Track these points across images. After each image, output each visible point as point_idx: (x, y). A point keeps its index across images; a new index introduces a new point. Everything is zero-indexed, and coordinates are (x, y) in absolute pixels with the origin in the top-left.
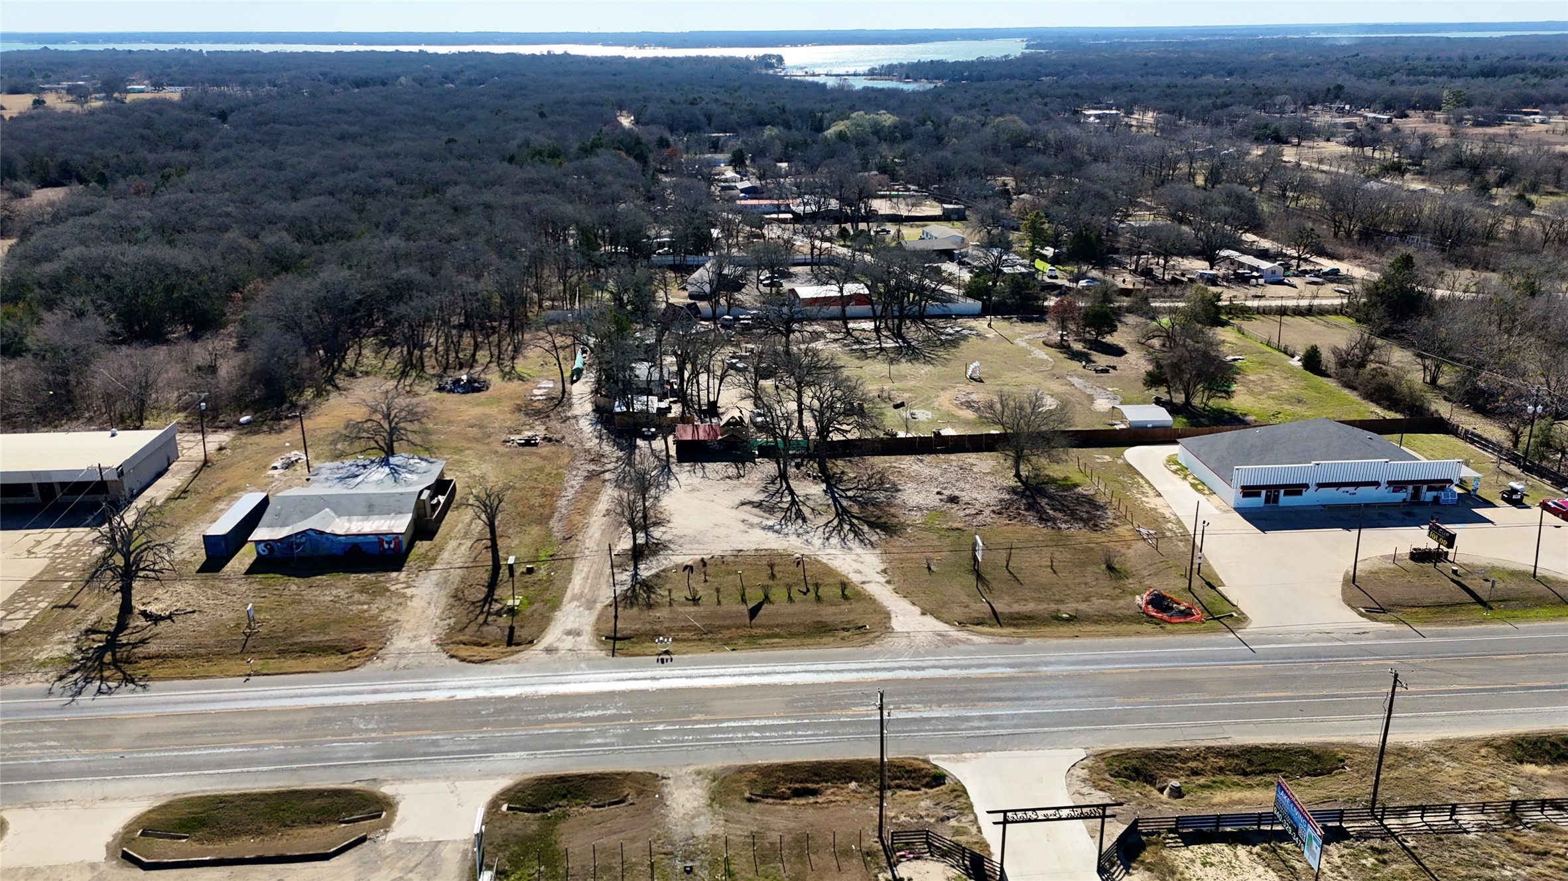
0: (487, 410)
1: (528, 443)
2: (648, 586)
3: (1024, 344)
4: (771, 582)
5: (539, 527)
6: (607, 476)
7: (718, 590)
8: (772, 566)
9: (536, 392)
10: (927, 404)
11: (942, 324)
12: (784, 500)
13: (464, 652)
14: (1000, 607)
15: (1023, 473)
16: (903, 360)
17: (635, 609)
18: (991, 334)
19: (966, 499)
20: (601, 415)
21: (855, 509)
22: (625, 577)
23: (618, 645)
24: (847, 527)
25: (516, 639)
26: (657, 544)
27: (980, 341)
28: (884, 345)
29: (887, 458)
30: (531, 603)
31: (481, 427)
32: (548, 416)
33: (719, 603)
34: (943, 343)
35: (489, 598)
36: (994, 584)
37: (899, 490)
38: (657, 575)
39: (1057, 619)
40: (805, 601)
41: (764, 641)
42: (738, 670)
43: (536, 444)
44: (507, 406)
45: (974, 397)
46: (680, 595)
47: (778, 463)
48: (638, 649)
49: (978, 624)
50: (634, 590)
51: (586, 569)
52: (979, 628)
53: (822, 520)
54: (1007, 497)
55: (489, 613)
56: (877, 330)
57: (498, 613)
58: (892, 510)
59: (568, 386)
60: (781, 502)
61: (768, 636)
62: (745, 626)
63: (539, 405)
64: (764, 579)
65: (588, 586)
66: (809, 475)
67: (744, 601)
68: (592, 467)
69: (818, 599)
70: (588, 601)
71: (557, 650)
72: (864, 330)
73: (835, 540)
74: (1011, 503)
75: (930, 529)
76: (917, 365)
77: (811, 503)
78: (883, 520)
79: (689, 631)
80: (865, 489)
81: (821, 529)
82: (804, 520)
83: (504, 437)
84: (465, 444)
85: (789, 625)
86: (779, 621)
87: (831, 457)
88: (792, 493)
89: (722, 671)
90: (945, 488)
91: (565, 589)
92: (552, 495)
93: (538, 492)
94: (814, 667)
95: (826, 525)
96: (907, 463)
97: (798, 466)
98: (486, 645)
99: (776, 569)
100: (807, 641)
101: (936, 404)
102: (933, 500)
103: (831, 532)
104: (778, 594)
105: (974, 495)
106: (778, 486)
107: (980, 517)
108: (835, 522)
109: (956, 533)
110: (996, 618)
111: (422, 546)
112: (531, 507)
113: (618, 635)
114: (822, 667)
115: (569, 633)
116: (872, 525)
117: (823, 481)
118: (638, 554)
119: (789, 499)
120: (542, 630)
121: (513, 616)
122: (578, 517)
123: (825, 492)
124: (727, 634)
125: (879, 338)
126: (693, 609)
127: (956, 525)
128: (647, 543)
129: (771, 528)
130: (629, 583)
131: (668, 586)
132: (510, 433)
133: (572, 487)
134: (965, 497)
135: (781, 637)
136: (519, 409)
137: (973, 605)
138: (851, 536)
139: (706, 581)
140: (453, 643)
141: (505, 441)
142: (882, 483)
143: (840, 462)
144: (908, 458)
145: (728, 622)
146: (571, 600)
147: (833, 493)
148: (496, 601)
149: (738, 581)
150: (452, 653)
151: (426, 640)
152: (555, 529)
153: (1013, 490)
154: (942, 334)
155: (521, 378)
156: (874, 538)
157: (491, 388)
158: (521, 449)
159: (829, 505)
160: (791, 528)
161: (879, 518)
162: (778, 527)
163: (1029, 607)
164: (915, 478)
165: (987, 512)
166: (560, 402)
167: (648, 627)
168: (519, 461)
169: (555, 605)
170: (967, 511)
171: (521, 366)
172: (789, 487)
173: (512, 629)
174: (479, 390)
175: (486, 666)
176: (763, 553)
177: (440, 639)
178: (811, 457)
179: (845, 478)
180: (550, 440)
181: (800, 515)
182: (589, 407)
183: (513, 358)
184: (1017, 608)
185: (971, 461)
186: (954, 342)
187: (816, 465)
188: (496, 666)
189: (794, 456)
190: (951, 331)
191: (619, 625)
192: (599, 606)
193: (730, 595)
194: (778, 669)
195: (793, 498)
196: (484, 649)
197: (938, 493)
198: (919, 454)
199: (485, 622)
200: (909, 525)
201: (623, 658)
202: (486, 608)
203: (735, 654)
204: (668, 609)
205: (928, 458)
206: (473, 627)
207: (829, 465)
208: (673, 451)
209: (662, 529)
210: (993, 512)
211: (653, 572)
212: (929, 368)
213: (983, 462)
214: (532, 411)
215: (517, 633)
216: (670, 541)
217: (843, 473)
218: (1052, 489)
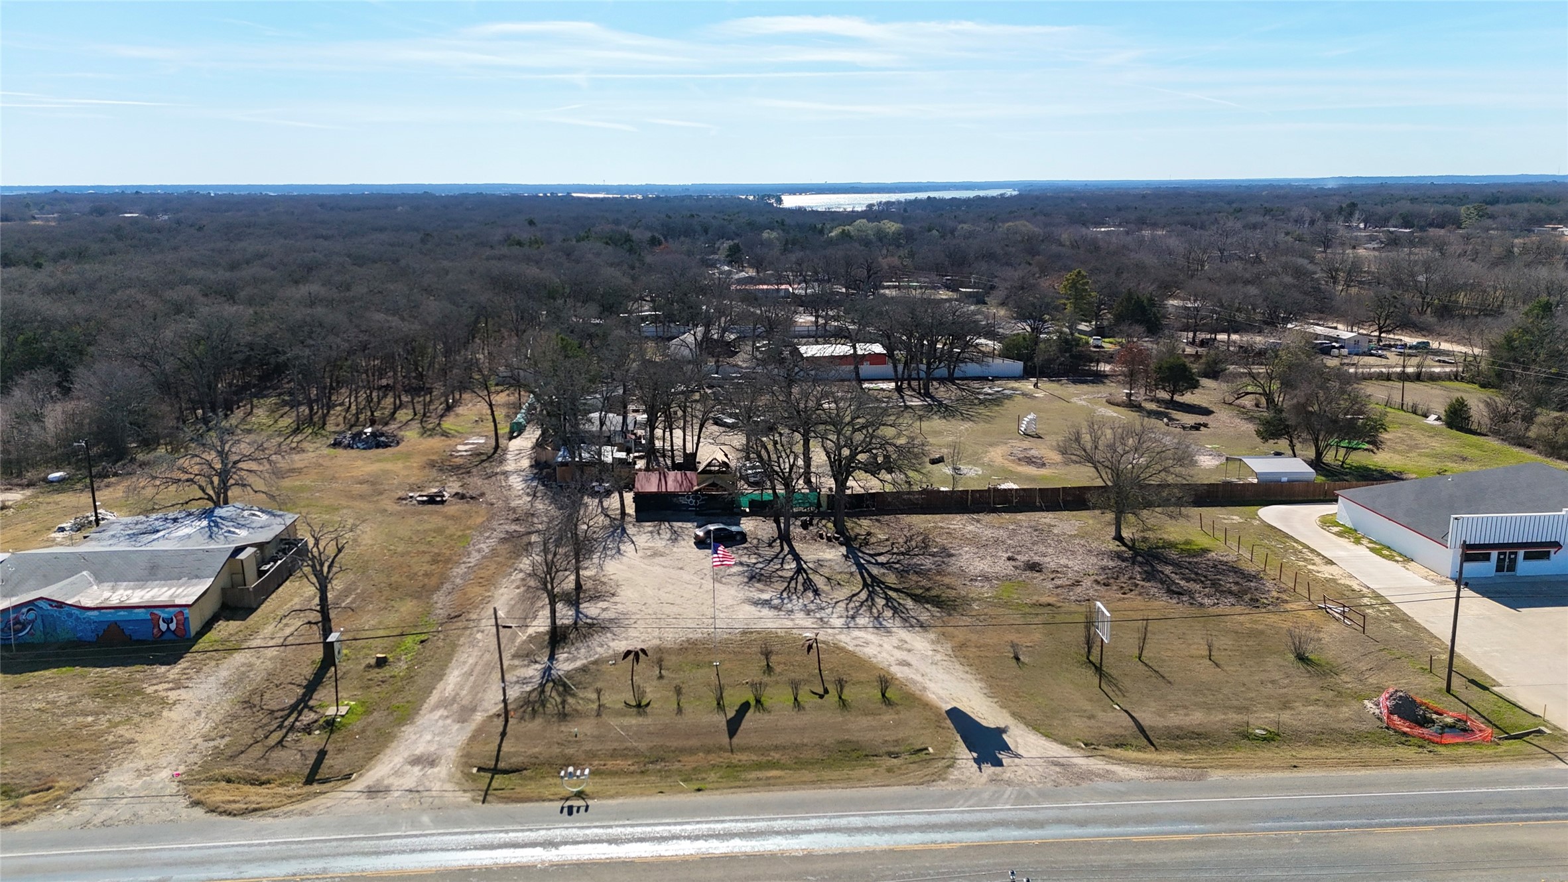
0: (389, 466)
1: (432, 500)
2: (564, 686)
3: (1084, 403)
4: (766, 679)
5: (415, 602)
6: (534, 538)
7: (678, 691)
8: (767, 654)
9: (460, 448)
10: (975, 461)
11: (977, 386)
12: (786, 566)
13: (220, 794)
14: (1147, 718)
15: (1126, 534)
16: (935, 417)
17: (539, 721)
18: (1040, 394)
19: (1053, 565)
20: (541, 470)
21: (891, 579)
22: (533, 672)
23: (498, 781)
24: (881, 602)
25: (323, 772)
26: (591, 626)
27: (1026, 400)
28: (908, 403)
29: (929, 517)
30: (368, 712)
31: (373, 484)
32: (469, 472)
33: (680, 710)
34: (982, 402)
35: (302, 704)
36: (1127, 683)
37: (952, 555)
38: (584, 670)
39: (1246, 736)
40: (821, 708)
41: (754, 775)
42: (704, 827)
43: (443, 502)
44: (416, 462)
45: (1033, 452)
46: (615, 698)
47: (777, 522)
48: (531, 788)
49: (1117, 746)
50: (543, 691)
51: (471, 661)
52: (1119, 752)
53: (843, 593)
54: (1111, 564)
55: (292, 728)
56: (899, 389)
57: (308, 730)
58: (947, 580)
59: (503, 442)
60: (782, 569)
61: (759, 766)
62: (721, 749)
63: (459, 461)
64: (754, 672)
65: (469, 684)
66: (821, 536)
67: (720, 706)
68: (514, 527)
69: (843, 704)
70: (464, 709)
71: (387, 790)
72: (882, 389)
73: (861, 621)
74: (1121, 571)
75: (1006, 605)
76: (953, 421)
77: (825, 571)
78: (933, 593)
79: (625, 757)
80: (903, 554)
81: (843, 605)
82: (816, 592)
83: (401, 494)
84: (344, 503)
85: (797, 747)
86: (781, 740)
87: (850, 515)
88: (797, 558)
89: (676, 829)
90: (1019, 553)
91: (429, 690)
92: (448, 561)
93: (427, 558)
94: (843, 822)
95: (850, 599)
96: (958, 523)
97: (805, 526)
98: (268, 782)
99: (773, 658)
100: (827, 774)
101: (986, 460)
102: (1003, 567)
103: (858, 609)
104: (778, 697)
105: (1063, 561)
106: (778, 549)
107: (1079, 590)
108: (864, 595)
109: (1046, 610)
110: (1146, 737)
111: (225, 629)
112: (412, 577)
113: (501, 765)
114: (857, 821)
115: (416, 761)
116: (917, 599)
117: (841, 544)
118: (557, 638)
119: (794, 565)
120: (371, 756)
121: (332, 732)
122: (477, 589)
123: (846, 557)
124: (690, 762)
125: (902, 397)
126: (634, 721)
127: (1045, 599)
128: (576, 623)
129: (766, 603)
130: (537, 680)
131: (599, 685)
132: (412, 490)
133: (479, 551)
134: (1050, 562)
135: (782, 767)
136: (432, 464)
137: (1100, 715)
138: (888, 613)
139: (661, 677)
140: (208, 779)
141: (400, 499)
142: (926, 547)
143: (865, 522)
144: (958, 517)
145: (694, 742)
146: (437, 707)
147: (856, 558)
148: (311, 709)
149: (713, 677)
150: (196, 796)
151: (166, 774)
152: (439, 605)
153: (1119, 556)
154: (979, 393)
155: (445, 434)
156: (925, 616)
157: (402, 444)
158: (421, 507)
159: (852, 574)
160: (797, 603)
161: (928, 590)
162: (776, 602)
163: (1196, 718)
164: (974, 541)
165: (1087, 582)
166: (489, 457)
167: (556, 750)
168: (412, 521)
169: (406, 714)
170: (1059, 582)
171: (448, 423)
172: (792, 551)
173: (322, 754)
174: (386, 445)
175: (254, 821)
176: (754, 636)
177: (189, 773)
178: (823, 516)
179: (873, 540)
180: (463, 497)
181: (809, 585)
182: (526, 463)
183: (442, 416)
184: (1175, 719)
185: (1047, 521)
186: (997, 400)
187: (830, 525)
188: (269, 820)
189: (800, 514)
190: (990, 391)
191: (505, 748)
192: (479, 717)
193: (699, 698)
194: (778, 824)
195: (799, 564)
196: (260, 790)
197: (1009, 559)
198: (974, 513)
199: (280, 742)
200: (974, 600)
201: (502, 806)
202: (291, 719)
203: (700, 798)
204: (593, 721)
205: (986, 518)
206: (257, 751)
207: (849, 524)
208: (631, 509)
209: (601, 605)
210: (1097, 582)
211: (578, 664)
212: (967, 425)
213: (1065, 523)
214: (447, 466)
215: (327, 762)
216: (611, 620)
217: (869, 534)
218: (1173, 554)
